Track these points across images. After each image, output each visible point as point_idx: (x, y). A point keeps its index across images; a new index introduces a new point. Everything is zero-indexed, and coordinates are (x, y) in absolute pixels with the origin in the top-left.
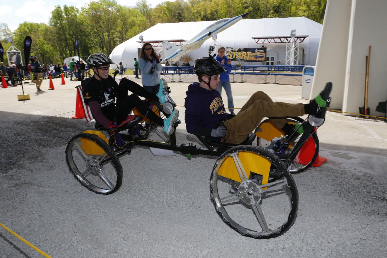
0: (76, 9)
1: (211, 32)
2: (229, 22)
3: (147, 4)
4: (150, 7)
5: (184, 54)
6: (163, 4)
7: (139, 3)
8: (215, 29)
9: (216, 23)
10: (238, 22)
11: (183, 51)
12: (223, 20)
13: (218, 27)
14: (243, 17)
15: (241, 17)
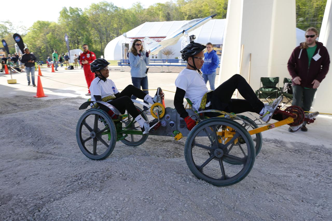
0: (80, 9)
1: (185, 30)
2: (200, 22)
3: (141, 5)
4: (144, 8)
5: (162, 48)
6: (154, 5)
7: (134, 5)
8: (189, 28)
9: (190, 23)
10: (208, 22)
11: (161, 46)
12: (195, 20)
13: (191, 26)
14: (212, 18)
15: (211, 18)
